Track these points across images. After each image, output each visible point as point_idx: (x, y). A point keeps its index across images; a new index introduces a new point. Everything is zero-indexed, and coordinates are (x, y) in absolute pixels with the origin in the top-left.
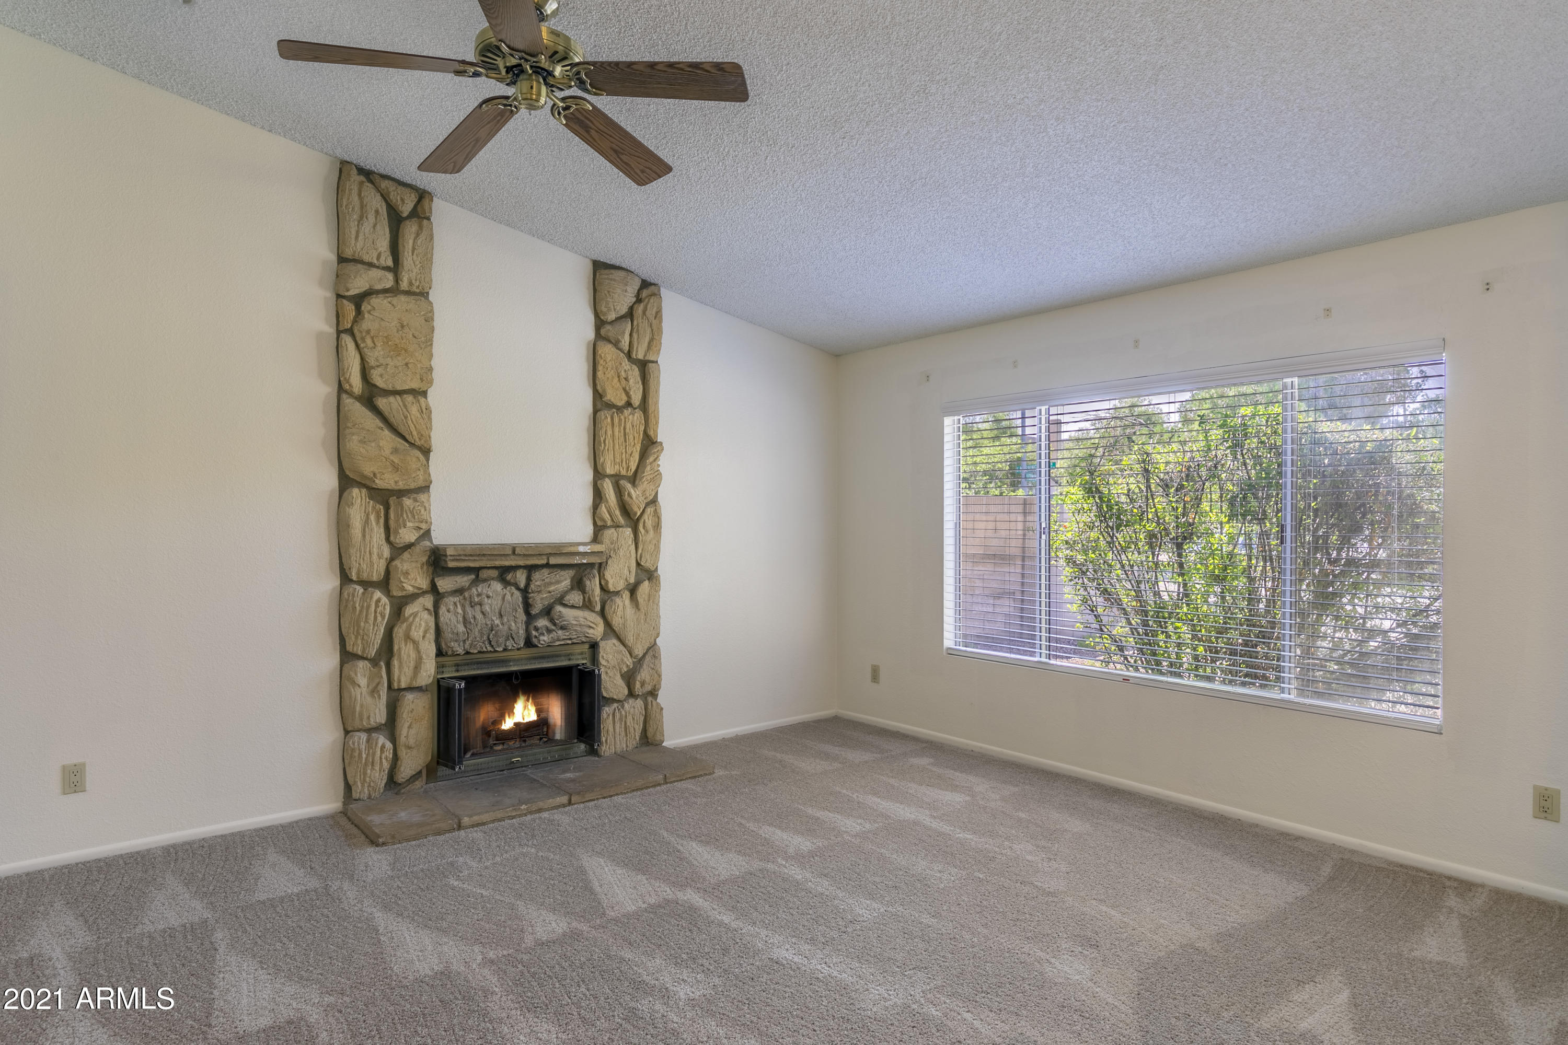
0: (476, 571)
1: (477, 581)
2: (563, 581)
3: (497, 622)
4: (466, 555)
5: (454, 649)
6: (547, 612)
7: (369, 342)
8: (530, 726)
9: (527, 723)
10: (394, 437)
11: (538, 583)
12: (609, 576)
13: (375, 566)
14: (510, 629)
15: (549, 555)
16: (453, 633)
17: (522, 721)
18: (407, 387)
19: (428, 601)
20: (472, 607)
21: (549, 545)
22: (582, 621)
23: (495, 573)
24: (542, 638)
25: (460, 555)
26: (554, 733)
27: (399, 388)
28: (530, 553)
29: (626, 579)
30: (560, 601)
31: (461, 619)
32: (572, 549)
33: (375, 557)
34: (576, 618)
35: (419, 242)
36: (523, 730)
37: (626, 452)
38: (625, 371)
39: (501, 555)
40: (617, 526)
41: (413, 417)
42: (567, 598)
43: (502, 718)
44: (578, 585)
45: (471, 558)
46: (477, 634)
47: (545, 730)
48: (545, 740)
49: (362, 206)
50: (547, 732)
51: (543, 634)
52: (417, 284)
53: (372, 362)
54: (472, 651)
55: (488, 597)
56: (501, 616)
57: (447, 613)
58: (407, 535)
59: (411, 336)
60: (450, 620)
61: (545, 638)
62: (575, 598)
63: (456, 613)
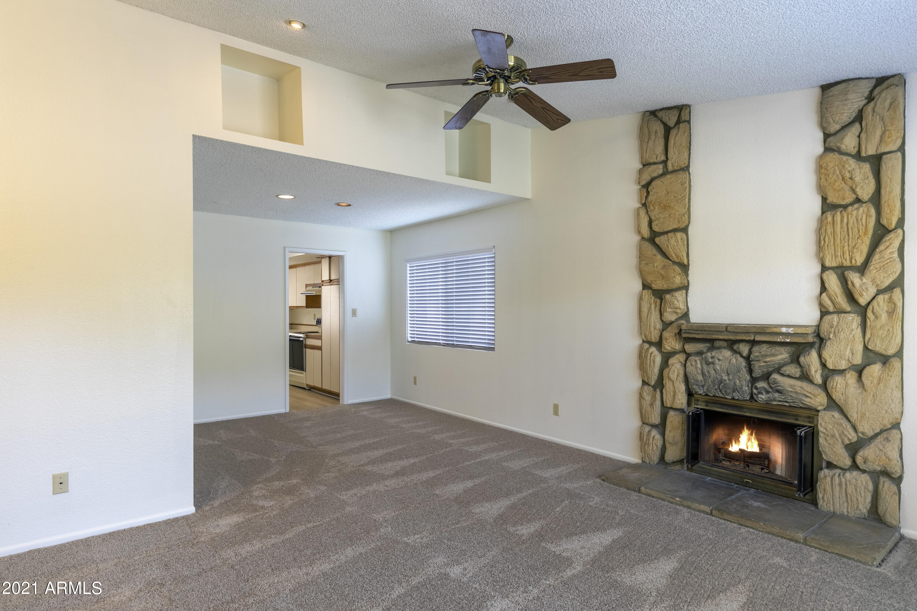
0: (711, 341)
1: (712, 348)
2: (778, 355)
3: (725, 378)
4: (693, 330)
5: (696, 390)
6: (766, 377)
7: (652, 207)
8: (752, 455)
9: (750, 452)
10: (663, 259)
11: (757, 354)
12: (828, 356)
13: (653, 334)
14: (735, 384)
15: (756, 333)
16: (694, 380)
17: (746, 449)
18: (671, 229)
19: (681, 357)
20: (707, 364)
21: (754, 326)
22: (798, 390)
23: (724, 344)
24: (760, 396)
25: (689, 330)
26: (775, 469)
27: (666, 230)
28: (738, 331)
29: (849, 360)
30: (778, 370)
31: (700, 372)
32: (776, 330)
33: (652, 329)
34: (791, 386)
35: (677, 139)
36: (744, 456)
37: (849, 245)
38: (849, 172)
39: (718, 331)
40: (840, 312)
41: (672, 246)
42: (784, 368)
43: (729, 442)
44: (795, 360)
45: (696, 332)
46: (710, 383)
47: (766, 462)
48: (767, 471)
49: (649, 132)
50: (768, 465)
51: (762, 393)
52: (676, 165)
53: (653, 218)
54: (709, 394)
55: (719, 360)
56: (728, 374)
57: (691, 366)
58: (670, 316)
59: (673, 197)
60: (692, 371)
61: (763, 397)
62: (793, 370)
63: (696, 368)
